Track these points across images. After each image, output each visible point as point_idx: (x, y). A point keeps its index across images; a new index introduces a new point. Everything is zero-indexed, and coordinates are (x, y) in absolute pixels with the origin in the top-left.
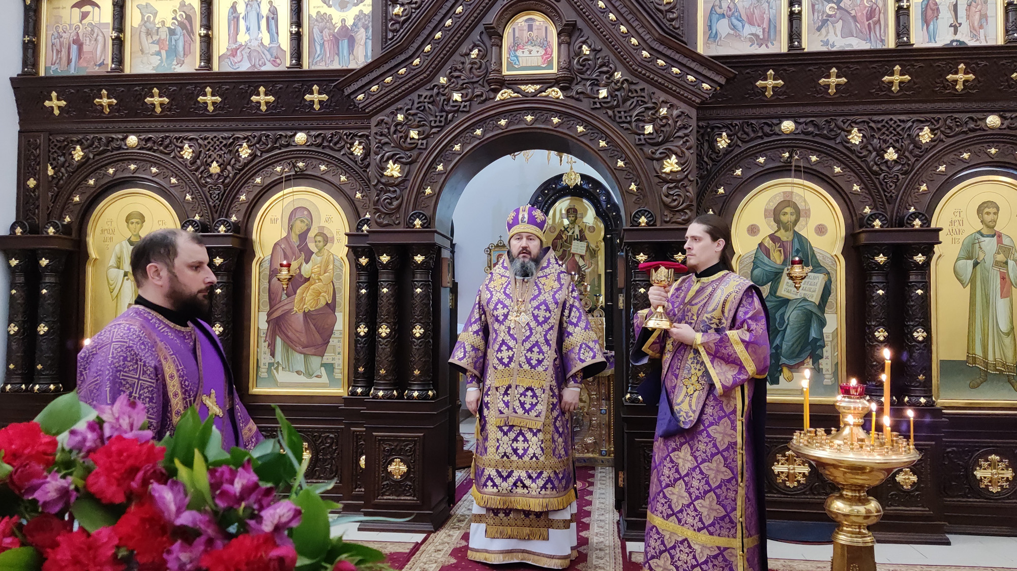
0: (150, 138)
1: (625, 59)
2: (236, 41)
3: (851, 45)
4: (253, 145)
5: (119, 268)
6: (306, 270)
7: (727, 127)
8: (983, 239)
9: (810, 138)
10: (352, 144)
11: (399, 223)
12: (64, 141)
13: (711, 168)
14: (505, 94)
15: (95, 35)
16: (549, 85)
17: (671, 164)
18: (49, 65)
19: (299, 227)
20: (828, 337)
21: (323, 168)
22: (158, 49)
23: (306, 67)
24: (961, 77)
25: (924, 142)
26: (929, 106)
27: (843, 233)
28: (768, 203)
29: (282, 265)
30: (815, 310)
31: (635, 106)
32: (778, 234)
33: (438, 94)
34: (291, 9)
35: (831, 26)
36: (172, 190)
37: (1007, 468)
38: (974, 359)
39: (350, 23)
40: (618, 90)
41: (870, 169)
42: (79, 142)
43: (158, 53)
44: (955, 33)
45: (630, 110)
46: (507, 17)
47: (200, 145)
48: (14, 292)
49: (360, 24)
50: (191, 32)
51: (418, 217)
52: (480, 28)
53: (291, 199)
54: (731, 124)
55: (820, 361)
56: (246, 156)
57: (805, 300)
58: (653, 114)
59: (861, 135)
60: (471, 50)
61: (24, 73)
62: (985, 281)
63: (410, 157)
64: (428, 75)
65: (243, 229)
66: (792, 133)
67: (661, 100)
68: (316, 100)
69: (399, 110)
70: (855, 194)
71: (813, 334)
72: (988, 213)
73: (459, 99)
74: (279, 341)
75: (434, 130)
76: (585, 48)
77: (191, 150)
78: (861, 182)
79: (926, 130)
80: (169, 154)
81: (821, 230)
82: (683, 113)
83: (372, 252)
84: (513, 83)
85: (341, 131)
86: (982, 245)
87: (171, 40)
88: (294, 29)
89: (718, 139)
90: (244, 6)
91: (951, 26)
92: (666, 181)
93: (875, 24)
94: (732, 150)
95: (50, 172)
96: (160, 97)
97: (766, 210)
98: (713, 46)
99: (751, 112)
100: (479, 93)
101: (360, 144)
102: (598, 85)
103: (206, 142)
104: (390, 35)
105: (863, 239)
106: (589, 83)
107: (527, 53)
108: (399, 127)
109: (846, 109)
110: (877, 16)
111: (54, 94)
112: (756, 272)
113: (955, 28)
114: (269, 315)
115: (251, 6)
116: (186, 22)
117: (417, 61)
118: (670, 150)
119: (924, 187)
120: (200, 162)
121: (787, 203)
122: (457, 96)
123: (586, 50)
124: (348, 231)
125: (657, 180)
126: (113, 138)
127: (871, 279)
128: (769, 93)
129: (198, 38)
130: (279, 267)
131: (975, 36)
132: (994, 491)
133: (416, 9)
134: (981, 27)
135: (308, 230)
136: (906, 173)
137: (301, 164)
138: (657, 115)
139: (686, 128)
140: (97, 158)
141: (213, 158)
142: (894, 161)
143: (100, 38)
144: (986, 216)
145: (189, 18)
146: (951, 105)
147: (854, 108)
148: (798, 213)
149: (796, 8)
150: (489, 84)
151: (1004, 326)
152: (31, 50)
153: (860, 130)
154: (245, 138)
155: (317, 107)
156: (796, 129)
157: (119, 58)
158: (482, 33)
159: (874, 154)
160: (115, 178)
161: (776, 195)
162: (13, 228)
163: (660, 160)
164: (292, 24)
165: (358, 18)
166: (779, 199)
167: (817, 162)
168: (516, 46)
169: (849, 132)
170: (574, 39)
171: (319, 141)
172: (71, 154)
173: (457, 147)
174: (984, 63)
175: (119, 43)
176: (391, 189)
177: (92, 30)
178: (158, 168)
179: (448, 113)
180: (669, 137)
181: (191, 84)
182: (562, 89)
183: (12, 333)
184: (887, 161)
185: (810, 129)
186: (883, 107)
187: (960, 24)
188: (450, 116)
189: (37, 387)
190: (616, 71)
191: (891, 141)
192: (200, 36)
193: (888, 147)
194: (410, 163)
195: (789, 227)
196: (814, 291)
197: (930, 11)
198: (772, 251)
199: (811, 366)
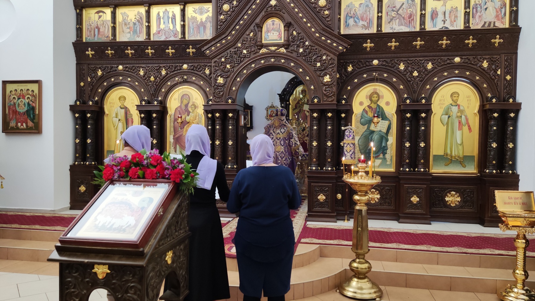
0: (127, 67)
1: (310, 36)
2: (159, 28)
3: (402, 29)
4: (167, 69)
5: (116, 117)
6: (188, 119)
7: (352, 63)
8: (452, 107)
9: (384, 67)
10: (205, 69)
11: (223, 101)
12: (94, 67)
13: (345, 79)
14: (263, 51)
15: (104, 25)
16: (279, 47)
17: (327, 78)
18: (87, 37)
19: (185, 102)
20: (389, 146)
21: (194, 78)
22: (129, 31)
23: (187, 39)
24: (444, 42)
25: (429, 68)
26: (431, 54)
27: (396, 105)
29: (179, 117)
30: (385, 135)
31: (313, 56)
32: (371, 105)
33: (238, 50)
34: (181, 15)
35: (394, 21)
36: (136, 87)
37: (458, 197)
38: (447, 154)
39: (204, 20)
40: (307, 49)
41: (407, 79)
42: (100, 68)
43: (130, 32)
44: (444, 23)
45: (312, 57)
46: (264, 20)
47: (146, 70)
48: (77, 127)
49: (208, 21)
50: (142, 24)
51: (230, 99)
52: (254, 24)
53: (182, 91)
54: (353, 61)
56: (164, 74)
58: (321, 59)
59: (404, 66)
60: (250, 33)
61: (77, 41)
62: (452, 124)
63: (227, 75)
64: (234, 43)
65: (163, 103)
66: (377, 65)
67: (323, 53)
68: (191, 52)
69: (222, 57)
70: (401, 89)
71: (383, 145)
72: (455, 97)
73: (246, 53)
74: (178, 146)
75: (236, 65)
76: (294, 32)
77: (143, 72)
78: (404, 85)
79: (430, 63)
80: (135, 73)
81: (388, 104)
82: (332, 58)
83: (213, 112)
84: (267, 46)
85: (201, 64)
86: (452, 109)
87: (134, 27)
88: (182, 23)
89: (348, 67)
90: (163, 13)
91: (442, 21)
92: (325, 85)
93: (412, 20)
94: (354, 72)
95: (89, 80)
96: (131, 50)
97: (366, 96)
98: (347, 29)
99: (361, 56)
100: (253, 50)
101: (208, 69)
102: (299, 47)
103: (149, 68)
104: (219, 27)
105: (403, 107)
106: (296, 46)
107: (272, 34)
108: (222, 64)
109: (398, 55)
110: (413, 17)
111: (90, 49)
112: (362, 120)
113: (444, 22)
114: (174, 136)
115: (165, 13)
116: (140, 20)
117: (229, 38)
118: (327, 73)
119: (428, 87)
120: (146, 76)
121: (375, 93)
122: (245, 51)
123: (295, 33)
124: (204, 104)
125: (321, 85)
126: (113, 67)
127: (405, 123)
128: (368, 49)
129: (145, 27)
130: (177, 118)
131: (452, 25)
132: (453, 206)
133: (229, 16)
134: (455, 21)
135: (189, 103)
136: (421, 81)
137: (185, 77)
138: (322, 59)
139: (333, 64)
140: (107, 74)
141: (151, 74)
142: (417, 76)
143: (107, 26)
144: (454, 98)
145: (141, 18)
146: (440, 53)
147: (402, 55)
148: (379, 97)
149: (380, 14)
150: (257, 46)
151: (459, 142)
152: (79, 31)
153: (404, 64)
154: (163, 67)
155: (191, 54)
156: (379, 63)
157: (114, 34)
158: (254, 26)
159: (409, 73)
160: (114, 82)
162: (76, 102)
163: (323, 77)
164: (181, 21)
165: (207, 18)
166: (372, 91)
167: (387, 77)
168: (268, 31)
169: (399, 65)
170: (290, 29)
171: (192, 68)
172: (97, 73)
173: (245, 71)
174: (454, 36)
175: (114, 29)
176: (220, 88)
177: (103, 23)
178: (131, 79)
179: (241, 58)
180: (326, 68)
181: (143, 45)
182: (285, 48)
183: (77, 142)
184: (414, 76)
185: (384, 63)
186: (413, 55)
187: (446, 20)
188: (242, 59)
189: (88, 163)
190: (306, 41)
191: (416, 68)
192: (146, 26)
193: (414, 71)
194: (227, 78)
195: (376, 103)
196: (384, 128)
197: (434, 15)
198: (368, 112)
199: (382, 157)
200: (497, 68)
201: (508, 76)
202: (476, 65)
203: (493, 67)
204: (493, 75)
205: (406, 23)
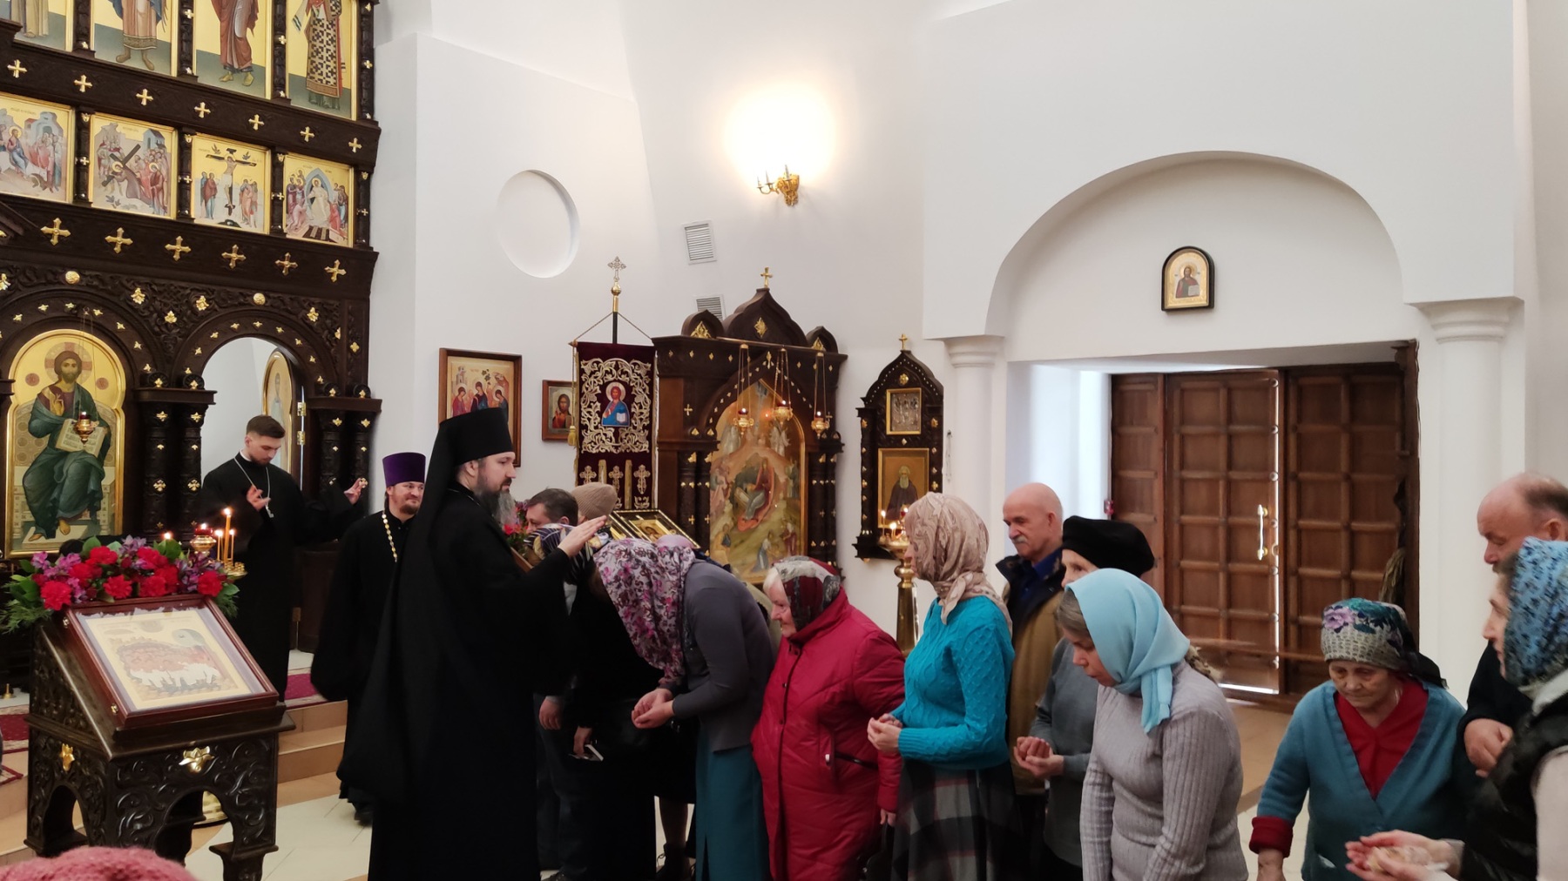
3: (134, 207)
7: (7, 269)
9: (92, 291)
20: (106, 489)
24: (234, 256)
25: (200, 309)
26: (206, 277)
27: (124, 388)
28: (51, 351)
30: (94, 463)
32: (58, 385)
35: (116, 183)
41: (151, 329)
44: (230, 213)
54: (12, 266)
55: (98, 513)
57: (84, 452)
59: (144, 295)
66: (77, 284)
70: (137, 351)
71: (92, 487)
78: (142, 341)
79: (203, 298)
81: (102, 383)
91: (226, 206)
93: (159, 190)
94: (11, 295)
97: (46, 361)
99: (34, 256)
105: (146, 396)
109: (130, 268)
112: (35, 423)
121: (69, 353)
127: (151, 434)
128: (54, 241)
131: (246, 220)
134: (252, 212)
136: (185, 336)
142: (173, 323)
146: (226, 279)
147: (138, 269)
148: (79, 365)
153: (142, 291)
156: (81, 280)
159: (155, 315)
161: (56, 346)
167: (101, 317)
169: (133, 291)
174: (254, 247)
184: (166, 324)
185: (95, 283)
186: (166, 272)
187: (234, 206)
191: (171, 305)
193: (169, 311)
195: (71, 379)
196: (94, 444)
197: (209, 189)
198: (51, 402)
199: (89, 518)
200: (337, 325)
201: (355, 344)
202: (296, 315)
203: (328, 321)
204: (328, 340)
205: (145, 194)
